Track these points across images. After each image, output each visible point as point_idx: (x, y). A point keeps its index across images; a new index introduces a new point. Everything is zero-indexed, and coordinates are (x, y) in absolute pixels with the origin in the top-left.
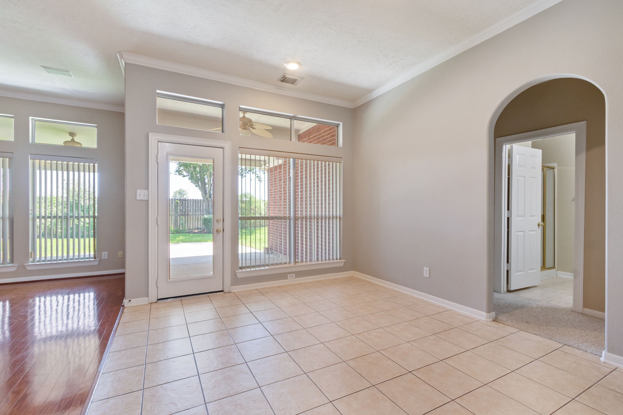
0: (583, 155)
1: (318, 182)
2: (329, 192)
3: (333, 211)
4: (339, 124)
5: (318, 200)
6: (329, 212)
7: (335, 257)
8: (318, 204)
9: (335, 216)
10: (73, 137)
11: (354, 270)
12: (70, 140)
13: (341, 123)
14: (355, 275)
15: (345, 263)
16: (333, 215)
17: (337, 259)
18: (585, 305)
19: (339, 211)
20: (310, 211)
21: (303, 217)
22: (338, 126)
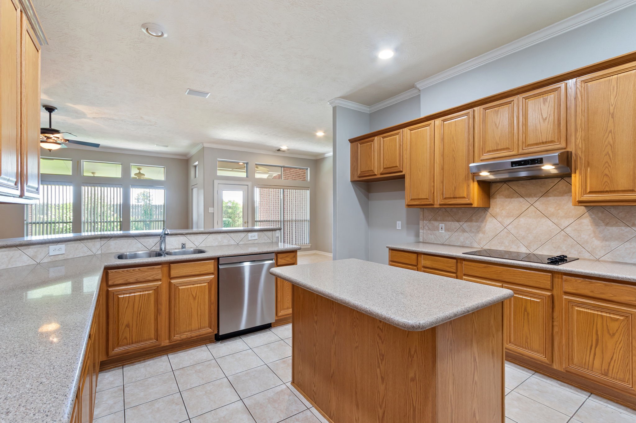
1: (296, 199)
2: (302, 206)
3: (304, 217)
4: (308, 169)
5: (296, 210)
6: (302, 217)
7: (305, 243)
8: (296, 212)
9: (305, 219)
11: (316, 250)
13: (309, 168)
14: (317, 253)
15: (311, 246)
16: (304, 219)
17: (306, 244)
19: (308, 218)
20: (292, 217)
21: (288, 220)
22: (307, 169)
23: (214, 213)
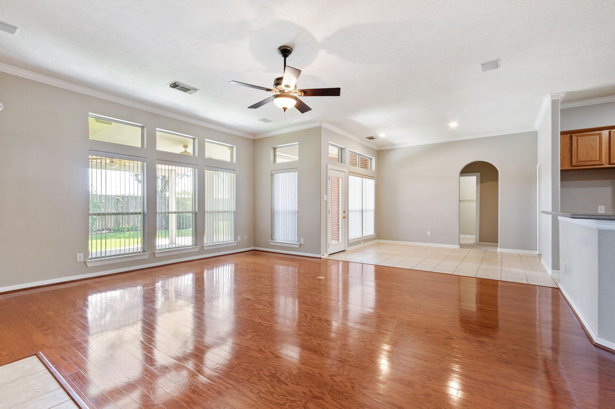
0: (479, 186)
4: (372, 158)
9: (372, 209)
10: (186, 149)
11: (378, 239)
12: (184, 151)
14: (379, 242)
15: (376, 235)
18: (480, 241)
23: (327, 201)
